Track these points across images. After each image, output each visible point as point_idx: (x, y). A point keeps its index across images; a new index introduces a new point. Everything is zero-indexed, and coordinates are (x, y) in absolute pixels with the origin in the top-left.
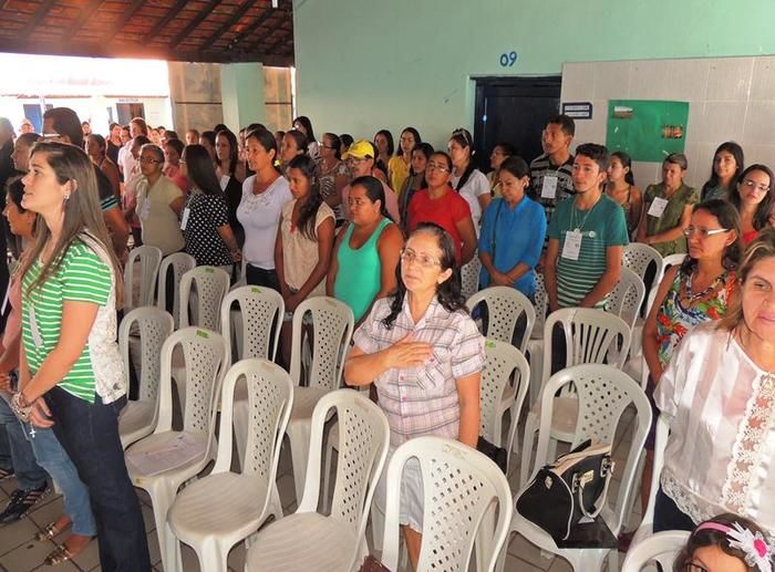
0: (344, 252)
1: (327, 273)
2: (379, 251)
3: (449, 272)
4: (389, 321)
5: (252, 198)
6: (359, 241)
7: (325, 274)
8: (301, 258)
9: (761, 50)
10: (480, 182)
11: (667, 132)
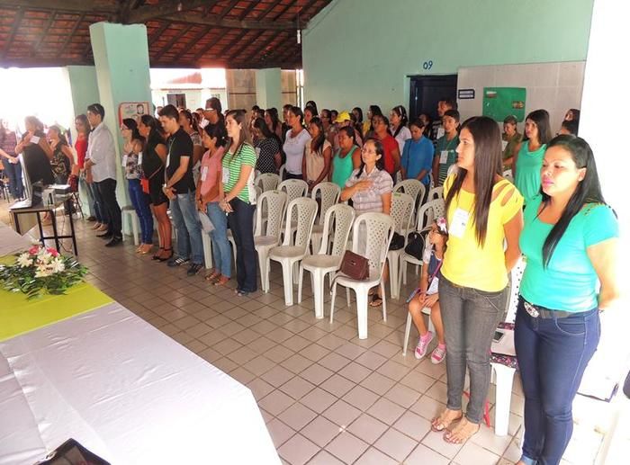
0: (337, 161)
1: (328, 172)
2: (352, 159)
3: (380, 156)
4: (358, 176)
5: (290, 140)
6: (343, 154)
7: (327, 174)
8: (316, 164)
9: (563, 59)
10: (406, 133)
11: (515, 105)
